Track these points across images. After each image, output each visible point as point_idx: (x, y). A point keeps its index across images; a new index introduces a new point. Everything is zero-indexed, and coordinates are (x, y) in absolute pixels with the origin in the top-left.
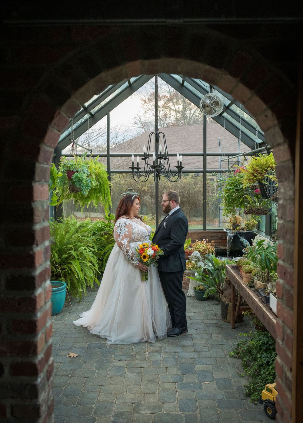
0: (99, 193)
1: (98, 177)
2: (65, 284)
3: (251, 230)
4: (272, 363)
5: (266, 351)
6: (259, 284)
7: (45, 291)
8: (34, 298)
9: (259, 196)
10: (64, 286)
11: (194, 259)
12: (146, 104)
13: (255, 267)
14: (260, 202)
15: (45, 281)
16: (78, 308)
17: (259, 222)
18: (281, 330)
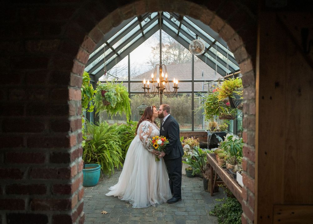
0: (123, 106)
1: (122, 95)
2: (100, 166)
3: (224, 131)
4: (238, 220)
5: (234, 211)
6: (229, 165)
7: (78, 165)
8: (70, 169)
9: (229, 107)
10: (99, 167)
11: (186, 150)
12: (154, 51)
13: (226, 154)
14: (230, 111)
15: (78, 157)
16: (108, 182)
17: (229, 125)
18: (246, 194)
